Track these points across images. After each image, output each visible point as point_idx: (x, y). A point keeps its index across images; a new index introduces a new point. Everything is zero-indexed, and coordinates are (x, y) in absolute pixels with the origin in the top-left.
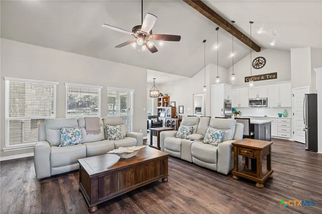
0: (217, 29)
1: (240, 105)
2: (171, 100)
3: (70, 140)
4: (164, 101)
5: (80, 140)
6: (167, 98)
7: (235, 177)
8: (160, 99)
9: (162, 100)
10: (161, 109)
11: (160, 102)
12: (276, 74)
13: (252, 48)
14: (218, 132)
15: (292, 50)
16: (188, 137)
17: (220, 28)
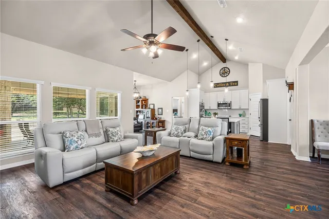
0: (198, 41)
1: (210, 107)
2: (150, 102)
3: (76, 144)
4: (143, 103)
5: (85, 143)
6: (146, 100)
7: (227, 164)
8: (138, 102)
9: (140, 102)
10: (140, 111)
11: (138, 104)
12: (237, 82)
13: (220, 59)
14: (210, 129)
15: (250, 64)
16: (184, 135)
17: (201, 40)
